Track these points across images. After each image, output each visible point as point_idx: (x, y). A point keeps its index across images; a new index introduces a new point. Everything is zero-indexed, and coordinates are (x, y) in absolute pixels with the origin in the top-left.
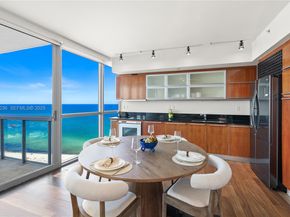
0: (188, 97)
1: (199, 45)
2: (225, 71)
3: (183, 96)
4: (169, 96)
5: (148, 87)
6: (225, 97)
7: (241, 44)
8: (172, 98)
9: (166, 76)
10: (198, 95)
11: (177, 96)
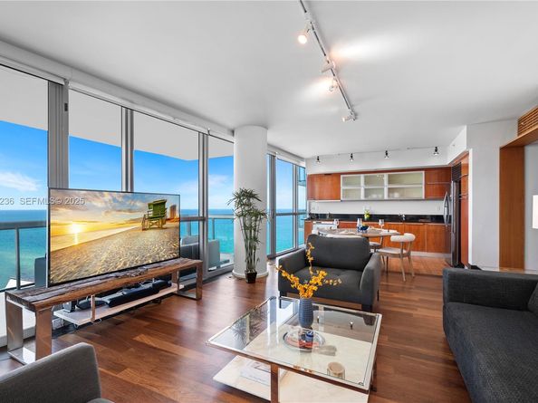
0: (386, 197)
1: (399, 150)
2: (423, 172)
3: (380, 196)
4: (366, 196)
5: (342, 187)
6: (423, 197)
7: (436, 151)
8: (369, 198)
9: (362, 176)
10: (396, 195)
11: (374, 196)
